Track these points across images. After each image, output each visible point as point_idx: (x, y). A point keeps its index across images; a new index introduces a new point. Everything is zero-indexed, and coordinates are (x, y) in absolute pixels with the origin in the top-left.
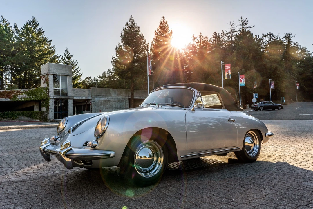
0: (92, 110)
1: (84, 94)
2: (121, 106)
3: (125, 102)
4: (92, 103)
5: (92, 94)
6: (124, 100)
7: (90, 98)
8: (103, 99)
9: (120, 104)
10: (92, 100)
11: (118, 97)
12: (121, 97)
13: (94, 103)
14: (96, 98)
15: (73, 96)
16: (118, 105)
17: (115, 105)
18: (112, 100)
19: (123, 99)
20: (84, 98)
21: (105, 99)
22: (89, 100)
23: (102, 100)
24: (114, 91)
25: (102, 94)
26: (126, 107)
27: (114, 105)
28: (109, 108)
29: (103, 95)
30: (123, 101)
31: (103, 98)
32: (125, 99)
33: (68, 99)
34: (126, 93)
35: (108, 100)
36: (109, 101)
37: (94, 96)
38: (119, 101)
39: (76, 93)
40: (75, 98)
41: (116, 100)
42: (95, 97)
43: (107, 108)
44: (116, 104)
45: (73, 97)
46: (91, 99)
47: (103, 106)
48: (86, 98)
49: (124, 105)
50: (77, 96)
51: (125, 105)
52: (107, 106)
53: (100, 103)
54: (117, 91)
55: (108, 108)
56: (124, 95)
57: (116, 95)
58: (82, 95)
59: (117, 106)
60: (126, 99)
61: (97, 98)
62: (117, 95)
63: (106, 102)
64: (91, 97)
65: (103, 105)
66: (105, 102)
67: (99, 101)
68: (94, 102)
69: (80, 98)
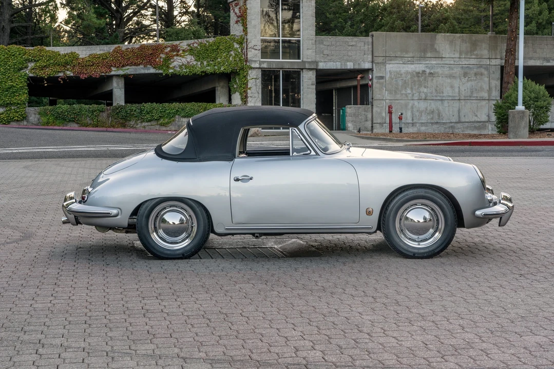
0: (375, 103)
1: (350, 54)
2: (472, 92)
3: (486, 79)
4: (375, 81)
5: (375, 55)
6: (483, 70)
7: (367, 66)
8: (410, 70)
9: (470, 83)
10: (376, 73)
11: (464, 62)
12: (473, 61)
13: (381, 81)
14: (388, 66)
15: (318, 59)
16: (462, 89)
17: (452, 87)
18: (441, 72)
19: (481, 66)
20: (350, 66)
21: (419, 67)
22: (366, 71)
23: (407, 73)
24: (452, 42)
25: (407, 52)
26: (489, 95)
27: (448, 88)
28: (428, 98)
29: (411, 55)
30: (482, 74)
31: (412, 66)
32: (487, 67)
33: (302, 69)
34: (493, 48)
35: (428, 71)
36: (431, 73)
37: (380, 60)
38: (465, 75)
39: (326, 52)
40: (322, 66)
41: (457, 71)
42: (384, 64)
43: (423, 97)
44: (456, 85)
45: (316, 63)
46: (372, 70)
47: (409, 91)
48: (357, 67)
49: (482, 89)
50: (330, 61)
51: (486, 87)
52: (425, 90)
53: (400, 83)
54: (458, 42)
55: (425, 99)
56: (485, 53)
57: (457, 55)
58: (345, 58)
59: (457, 90)
60: (492, 69)
61: (391, 67)
62: (461, 54)
63: (421, 79)
64: (372, 62)
65: (412, 89)
66: (416, 79)
67: (399, 74)
68: (382, 78)
69: (339, 67)
